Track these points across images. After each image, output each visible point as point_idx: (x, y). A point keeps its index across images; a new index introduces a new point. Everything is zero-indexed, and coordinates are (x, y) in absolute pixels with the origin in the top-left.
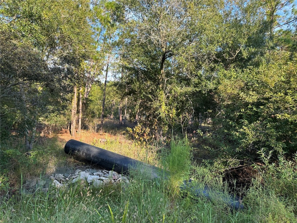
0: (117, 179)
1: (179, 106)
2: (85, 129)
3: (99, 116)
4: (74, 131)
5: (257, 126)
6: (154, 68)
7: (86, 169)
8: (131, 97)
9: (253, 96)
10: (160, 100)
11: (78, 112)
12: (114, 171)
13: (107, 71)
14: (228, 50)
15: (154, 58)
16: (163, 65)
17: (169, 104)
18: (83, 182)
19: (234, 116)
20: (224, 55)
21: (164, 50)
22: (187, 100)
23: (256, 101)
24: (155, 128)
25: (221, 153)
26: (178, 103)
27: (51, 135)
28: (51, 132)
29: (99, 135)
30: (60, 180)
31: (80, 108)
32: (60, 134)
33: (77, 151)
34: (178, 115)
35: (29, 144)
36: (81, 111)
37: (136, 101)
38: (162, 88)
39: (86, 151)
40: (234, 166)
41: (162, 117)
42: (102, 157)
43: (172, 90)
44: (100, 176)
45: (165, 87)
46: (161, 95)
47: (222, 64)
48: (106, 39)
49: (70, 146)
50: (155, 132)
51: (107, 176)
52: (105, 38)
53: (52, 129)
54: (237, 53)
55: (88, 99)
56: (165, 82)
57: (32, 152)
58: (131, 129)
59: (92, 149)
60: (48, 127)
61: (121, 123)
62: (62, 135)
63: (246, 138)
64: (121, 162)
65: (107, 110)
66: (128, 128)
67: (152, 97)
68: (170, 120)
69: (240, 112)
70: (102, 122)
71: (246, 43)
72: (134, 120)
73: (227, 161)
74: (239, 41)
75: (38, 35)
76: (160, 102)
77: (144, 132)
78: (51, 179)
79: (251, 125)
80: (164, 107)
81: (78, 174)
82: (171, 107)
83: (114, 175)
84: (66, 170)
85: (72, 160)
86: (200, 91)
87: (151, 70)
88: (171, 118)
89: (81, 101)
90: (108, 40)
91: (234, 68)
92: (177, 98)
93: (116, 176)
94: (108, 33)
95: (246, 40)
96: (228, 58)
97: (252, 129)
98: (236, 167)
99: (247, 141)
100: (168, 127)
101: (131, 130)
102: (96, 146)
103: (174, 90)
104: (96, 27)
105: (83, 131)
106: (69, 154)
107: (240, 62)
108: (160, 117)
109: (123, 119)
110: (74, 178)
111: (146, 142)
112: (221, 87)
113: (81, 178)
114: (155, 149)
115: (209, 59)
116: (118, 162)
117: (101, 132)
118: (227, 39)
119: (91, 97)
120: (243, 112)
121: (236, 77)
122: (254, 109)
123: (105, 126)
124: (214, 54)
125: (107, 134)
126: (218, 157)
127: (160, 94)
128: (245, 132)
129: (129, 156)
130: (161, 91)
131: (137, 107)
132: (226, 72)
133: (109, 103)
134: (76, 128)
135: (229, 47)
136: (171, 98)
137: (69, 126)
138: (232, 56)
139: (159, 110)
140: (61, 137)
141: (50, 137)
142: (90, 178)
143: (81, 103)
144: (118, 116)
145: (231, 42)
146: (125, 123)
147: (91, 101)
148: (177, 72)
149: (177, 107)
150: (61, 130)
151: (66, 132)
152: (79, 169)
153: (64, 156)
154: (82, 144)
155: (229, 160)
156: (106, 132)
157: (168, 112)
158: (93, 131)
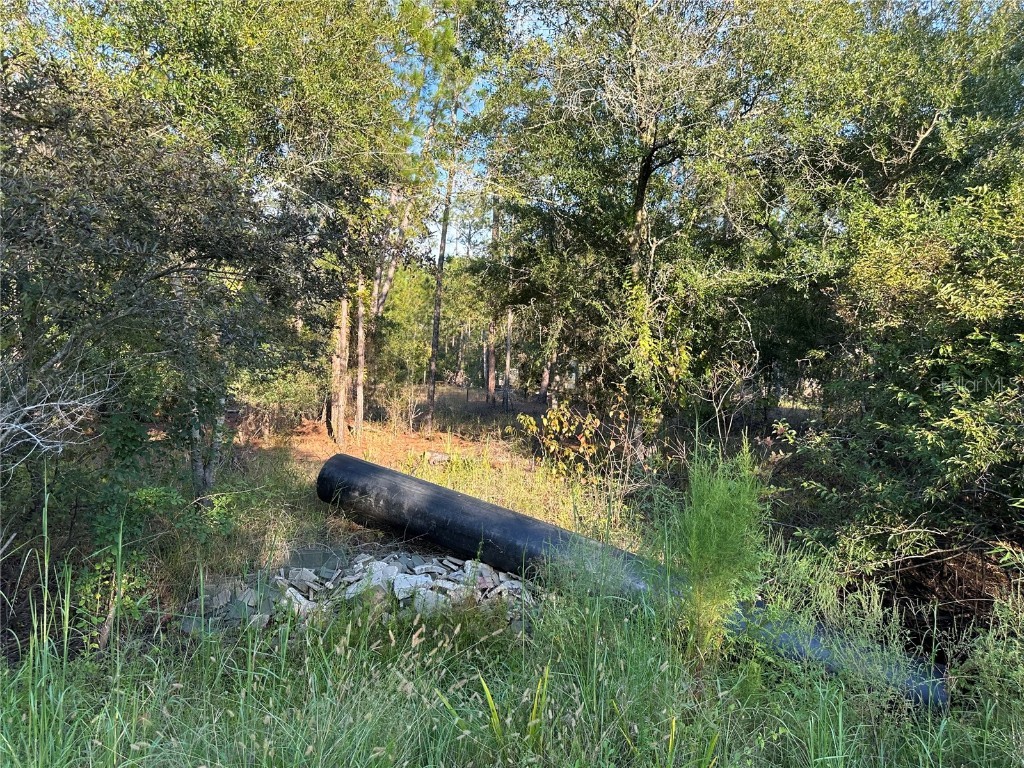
0: (492, 589)
1: (703, 339)
2: (375, 419)
3: (417, 376)
4: (341, 427)
5: (1007, 408)
6: (613, 206)
7: (388, 552)
8: (530, 308)
9: (986, 295)
10: (632, 320)
11: (353, 363)
12: (482, 562)
13: (445, 221)
14: (886, 129)
15: (610, 171)
16: (643, 194)
17: (666, 334)
18: (380, 596)
19: (911, 373)
20: (871, 149)
21: (647, 138)
22: (733, 316)
23: (1000, 315)
24: (618, 417)
25: (865, 507)
26: (697, 327)
27: (268, 441)
28: (266, 432)
29: (423, 440)
30: (304, 589)
31: (361, 350)
32: (298, 438)
33: (357, 494)
34: (697, 370)
35: (204, 469)
36: (361, 359)
37: (546, 322)
38: (641, 276)
39: (386, 494)
40: (915, 551)
41: (640, 377)
42: (438, 513)
43: (675, 280)
44: (434, 578)
45: (653, 271)
46: (637, 299)
47: (862, 181)
48: (441, 111)
49: (336, 475)
50: (617, 431)
51: (457, 578)
52: (436, 106)
53: (272, 420)
54: (921, 139)
55: (383, 318)
56: (652, 252)
57: (218, 497)
58: (532, 419)
59: (406, 486)
60: (257, 414)
61: (494, 399)
62: (302, 441)
63: (964, 452)
64: (505, 532)
65: (443, 356)
66: (522, 417)
67: (605, 308)
68: (668, 389)
69: (936, 355)
70: (431, 397)
71: (958, 100)
72: (536, 390)
73: (887, 534)
74: (930, 93)
75: (228, 107)
76: (632, 326)
77: (579, 429)
78: (276, 586)
79: (983, 405)
80: (646, 343)
81: (364, 571)
82: (674, 342)
83: (481, 575)
84: (326, 556)
85: (343, 522)
86: (783, 284)
87: (600, 214)
88: (671, 381)
89: (361, 325)
90: (448, 116)
91: (910, 193)
92: (695, 309)
93: (488, 580)
94: (447, 92)
95: (958, 92)
96: (886, 160)
97: (987, 419)
98: (920, 554)
99: (968, 460)
100: (662, 412)
101: (534, 423)
102: (419, 477)
103: (684, 282)
104: (409, 73)
105: (369, 427)
106: (333, 503)
107: (930, 174)
108: (634, 377)
109: (497, 387)
110: (350, 584)
111: (586, 464)
112: (862, 268)
113: (374, 582)
114: (619, 487)
115: (814, 166)
116: (495, 533)
117: (428, 430)
118: (884, 89)
119: (391, 311)
120: (948, 357)
121: (916, 228)
122: (995, 345)
123: (439, 410)
124: (836, 145)
125: (448, 437)
126: (852, 520)
127: (634, 297)
128: (959, 428)
129: (528, 513)
130: (636, 287)
131: (552, 343)
132: (877, 210)
133: (451, 331)
134: (346, 418)
135: (891, 120)
136: (674, 308)
137: (325, 410)
138: (900, 153)
139: (629, 353)
140: (302, 447)
141: (264, 447)
142: (403, 584)
143: (361, 334)
144: (483, 376)
145: (899, 100)
146: (505, 399)
147: (391, 324)
148: (695, 215)
149: (694, 341)
150: (300, 423)
151: (315, 429)
152: (365, 553)
153: (317, 510)
154: (372, 470)
155: (895, 530)
156: (443, 430)
157: (663, 358)
158: (403, 425)
